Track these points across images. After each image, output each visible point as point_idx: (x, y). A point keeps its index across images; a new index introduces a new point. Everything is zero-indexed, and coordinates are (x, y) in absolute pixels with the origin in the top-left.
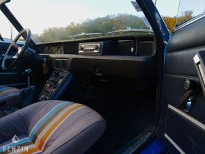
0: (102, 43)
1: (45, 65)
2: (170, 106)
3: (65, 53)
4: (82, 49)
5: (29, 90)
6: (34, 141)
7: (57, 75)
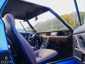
0: (57, 32)
1: (41, 39)
2: (75, 48)
3: (47, 36)
4: (52, 34)
5: (38, 46)
6: (40, 58)
7: (45, 42)
